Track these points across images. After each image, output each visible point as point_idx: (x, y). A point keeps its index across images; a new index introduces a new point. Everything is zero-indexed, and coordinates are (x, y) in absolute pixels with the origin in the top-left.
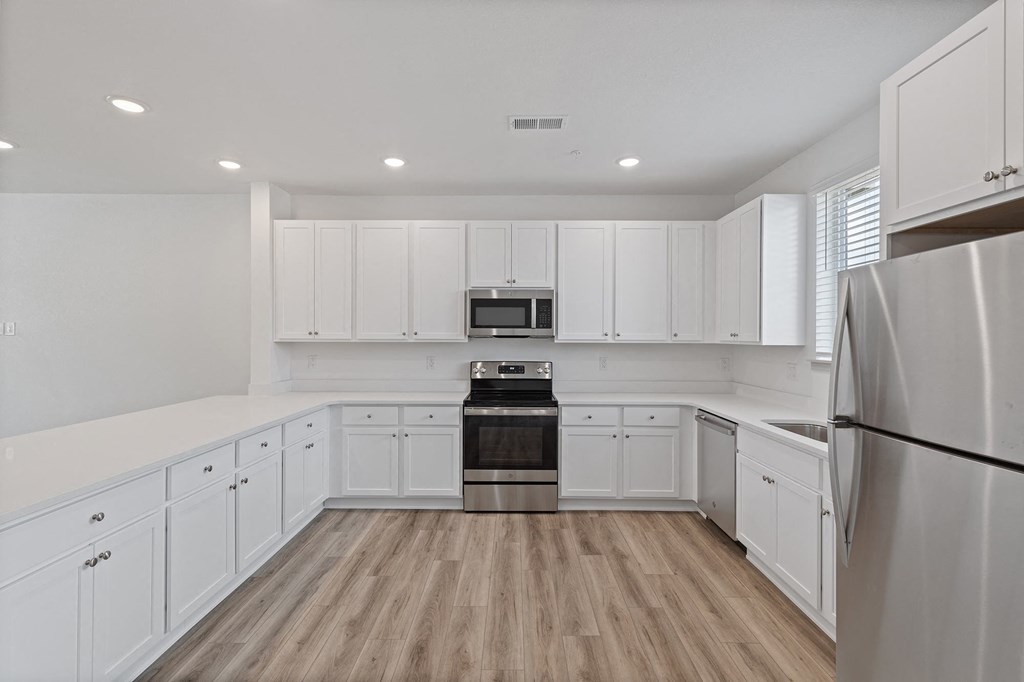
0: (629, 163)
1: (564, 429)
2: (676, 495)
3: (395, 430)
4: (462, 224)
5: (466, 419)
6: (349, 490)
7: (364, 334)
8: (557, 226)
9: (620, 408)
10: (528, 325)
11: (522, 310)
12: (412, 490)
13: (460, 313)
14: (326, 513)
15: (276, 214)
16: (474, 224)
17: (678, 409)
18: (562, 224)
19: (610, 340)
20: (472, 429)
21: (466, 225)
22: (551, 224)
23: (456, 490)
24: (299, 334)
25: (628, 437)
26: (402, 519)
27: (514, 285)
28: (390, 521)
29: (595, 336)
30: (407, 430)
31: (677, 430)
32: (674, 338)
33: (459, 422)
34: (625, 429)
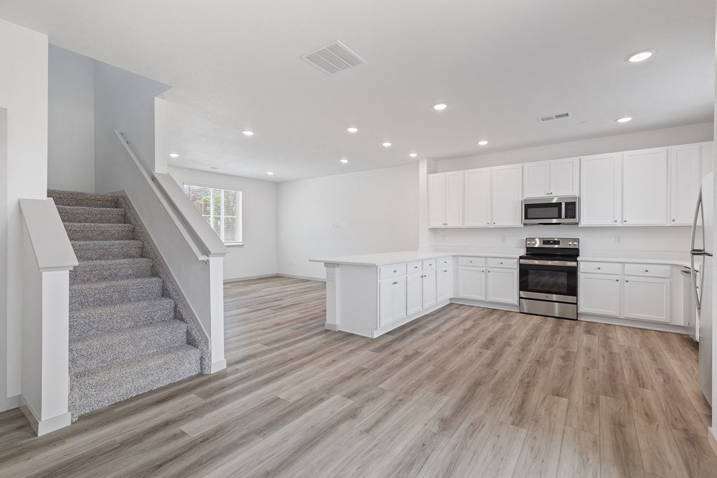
0: (625, 120)
1: (581, 274)
2: (668, 321)
3: (484, 269)
4: (520, 165)
5: (521, 265)
6: (462, 295)
7: (468, 224)
8: (580, 160)
9: (622, 264)
10: (560, 217)
11: (556, 209)
12: (492, 298)
13: (519, 212)
14: (451, 304)
15: (430, 172)
16: (527, 165)
17: (669, 267)
18: (584, 158)
19: (619, 224)
20: (524, 271)
21: (523, 166)
22: (577, 159)
23: (515, 301)
24: (439, 225)
25: (627, 281)
26: (486, 310)
27: (551, 195)
28: (480, 310)
29: (608, 222)
30: (489, 269)
31: (669, 280)
32: (673, 223)
33: (517, 267)
34: (626, 277)
